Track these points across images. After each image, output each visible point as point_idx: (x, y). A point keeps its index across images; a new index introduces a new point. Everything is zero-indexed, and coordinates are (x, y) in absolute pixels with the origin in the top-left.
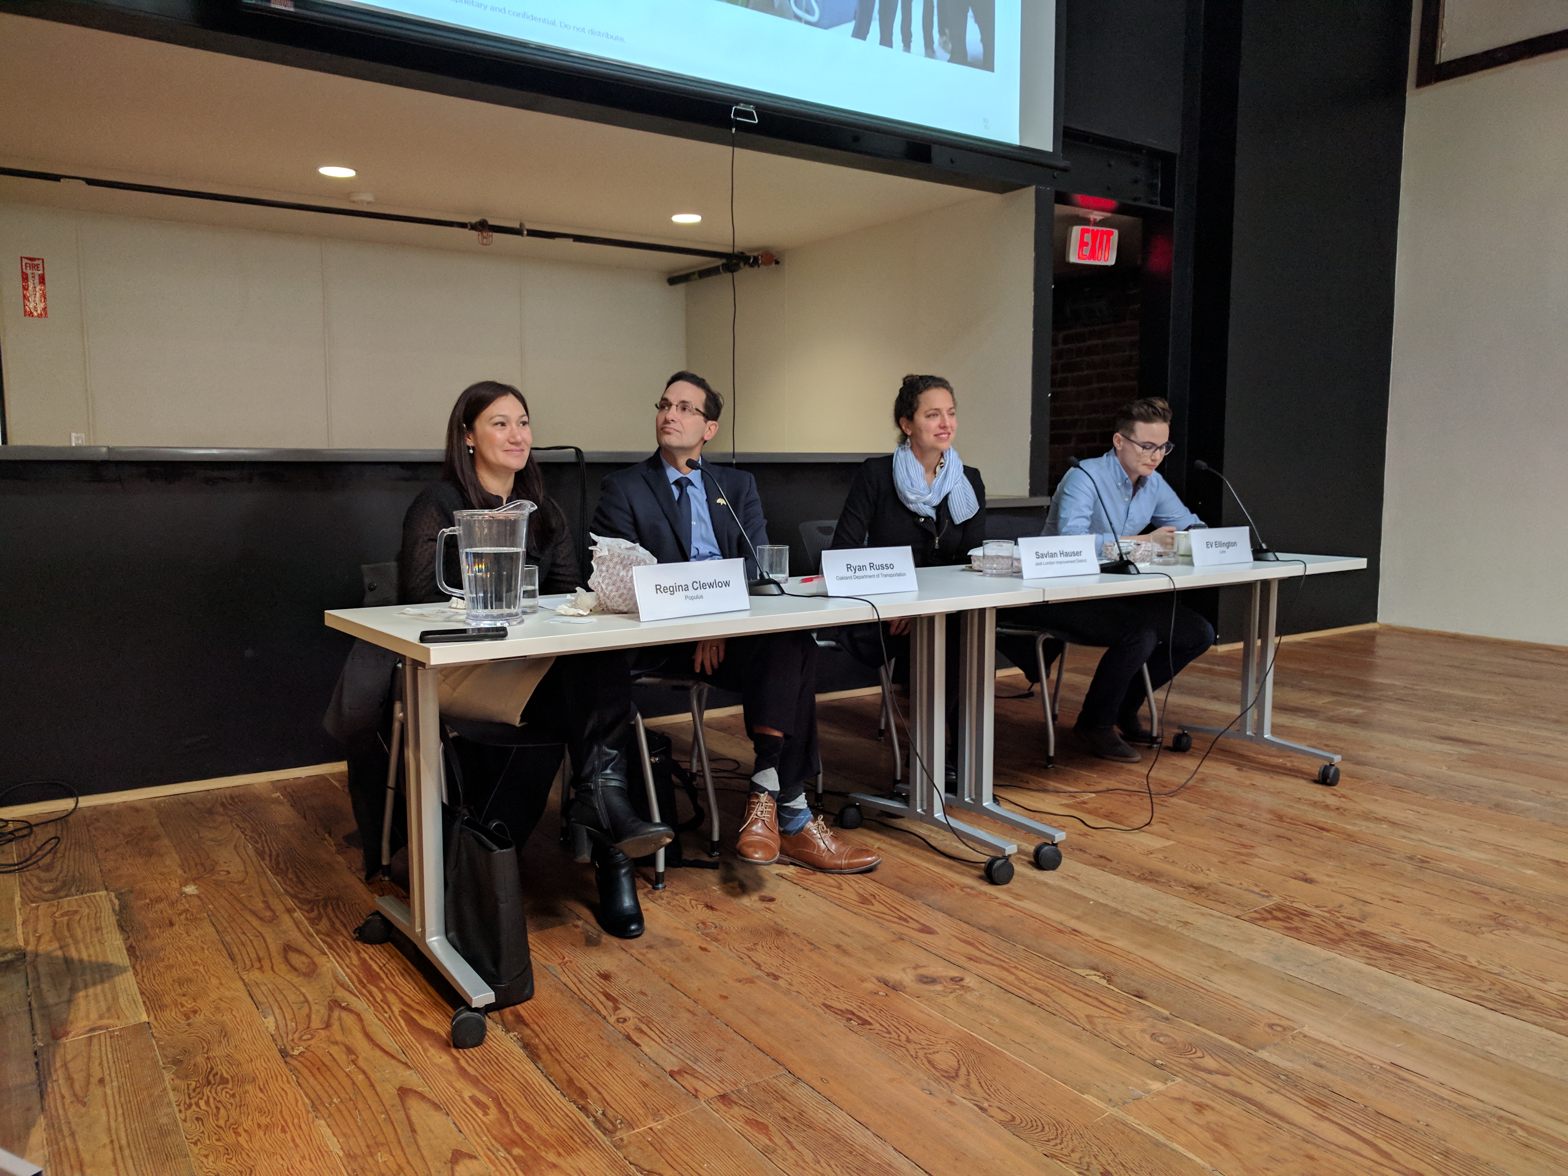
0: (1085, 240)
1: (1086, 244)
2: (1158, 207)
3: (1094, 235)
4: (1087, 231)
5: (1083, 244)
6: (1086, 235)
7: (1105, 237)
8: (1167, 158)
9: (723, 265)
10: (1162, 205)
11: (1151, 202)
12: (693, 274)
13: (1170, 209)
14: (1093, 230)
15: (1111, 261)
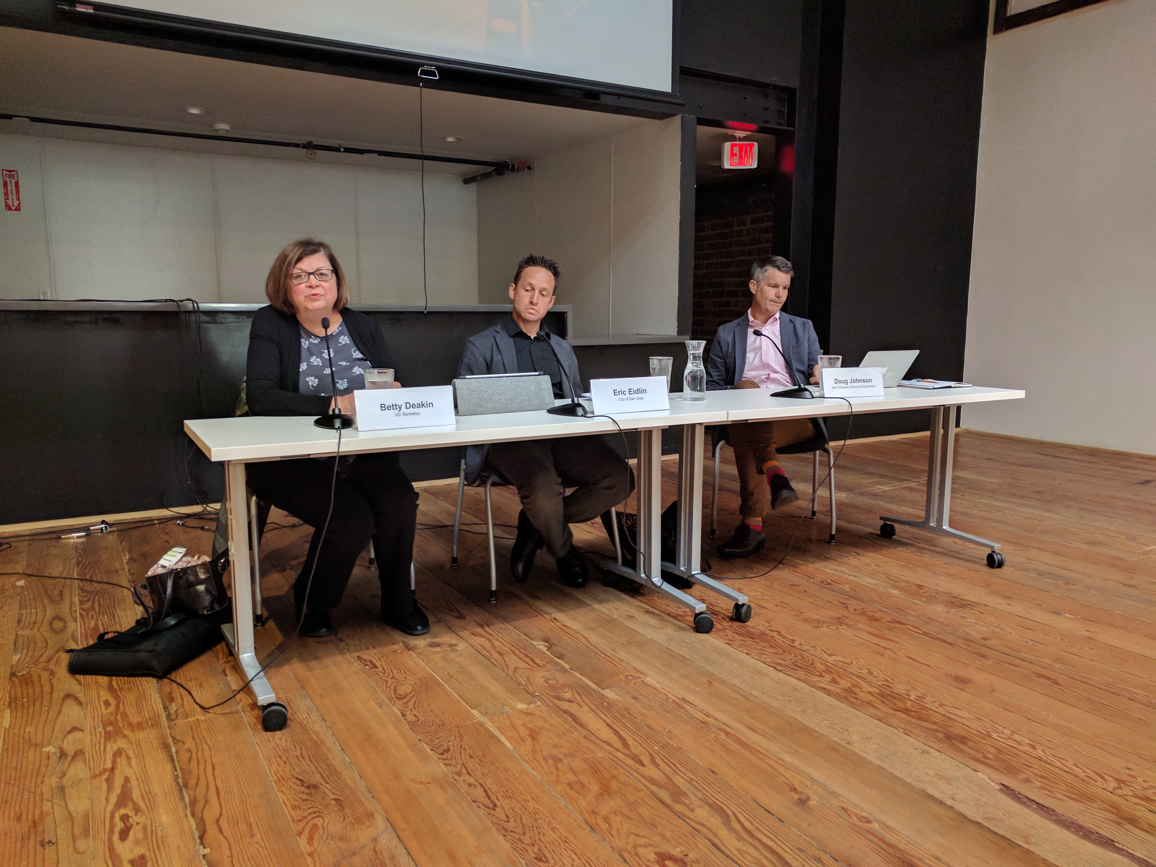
0: (734, 152)
1: (736, 155)
2: (786, 128)
3: (741, 147)
4: (735, 145)
5: (733, 155)
6: (735, 148)
7: (748, 148)
8: (791, 92)
9: (494, 170)
10: (788, 126)
11: (779, 124)
12: (478, 176)
13: (792, 129)
14: (739, 144)
15: (755, 165)
